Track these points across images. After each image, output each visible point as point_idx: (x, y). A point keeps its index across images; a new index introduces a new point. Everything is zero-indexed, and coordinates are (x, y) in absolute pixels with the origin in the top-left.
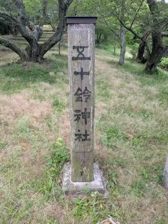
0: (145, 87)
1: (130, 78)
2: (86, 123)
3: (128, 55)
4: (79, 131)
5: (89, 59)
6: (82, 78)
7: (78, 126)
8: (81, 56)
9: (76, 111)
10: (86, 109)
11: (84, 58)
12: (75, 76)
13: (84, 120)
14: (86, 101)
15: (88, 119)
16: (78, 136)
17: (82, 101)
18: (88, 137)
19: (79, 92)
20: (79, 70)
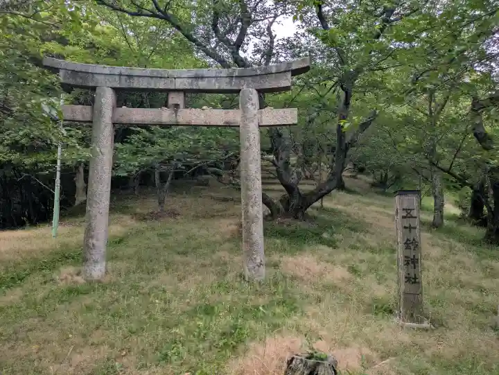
0: (484, 262)
1: (456, 249)
2: (415, 268)
3: (451, 209)
4: (409, 274)
5: (416, 217)
6: (410, 231)
7: (408, 270)
8: (409, 211)
9: (406, 257)
10: (414, 256)
11: (412, 217)
12: (404, 230)
13: (413, 265)
14: (414, 250)
15: (416, 265)
16: (408, 279)
17: (410, 249)
18: (417, 280)
19: (409, 242)
20: (407, 225)
